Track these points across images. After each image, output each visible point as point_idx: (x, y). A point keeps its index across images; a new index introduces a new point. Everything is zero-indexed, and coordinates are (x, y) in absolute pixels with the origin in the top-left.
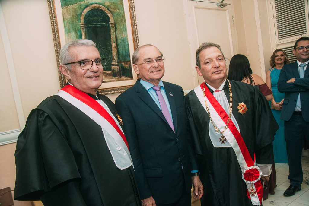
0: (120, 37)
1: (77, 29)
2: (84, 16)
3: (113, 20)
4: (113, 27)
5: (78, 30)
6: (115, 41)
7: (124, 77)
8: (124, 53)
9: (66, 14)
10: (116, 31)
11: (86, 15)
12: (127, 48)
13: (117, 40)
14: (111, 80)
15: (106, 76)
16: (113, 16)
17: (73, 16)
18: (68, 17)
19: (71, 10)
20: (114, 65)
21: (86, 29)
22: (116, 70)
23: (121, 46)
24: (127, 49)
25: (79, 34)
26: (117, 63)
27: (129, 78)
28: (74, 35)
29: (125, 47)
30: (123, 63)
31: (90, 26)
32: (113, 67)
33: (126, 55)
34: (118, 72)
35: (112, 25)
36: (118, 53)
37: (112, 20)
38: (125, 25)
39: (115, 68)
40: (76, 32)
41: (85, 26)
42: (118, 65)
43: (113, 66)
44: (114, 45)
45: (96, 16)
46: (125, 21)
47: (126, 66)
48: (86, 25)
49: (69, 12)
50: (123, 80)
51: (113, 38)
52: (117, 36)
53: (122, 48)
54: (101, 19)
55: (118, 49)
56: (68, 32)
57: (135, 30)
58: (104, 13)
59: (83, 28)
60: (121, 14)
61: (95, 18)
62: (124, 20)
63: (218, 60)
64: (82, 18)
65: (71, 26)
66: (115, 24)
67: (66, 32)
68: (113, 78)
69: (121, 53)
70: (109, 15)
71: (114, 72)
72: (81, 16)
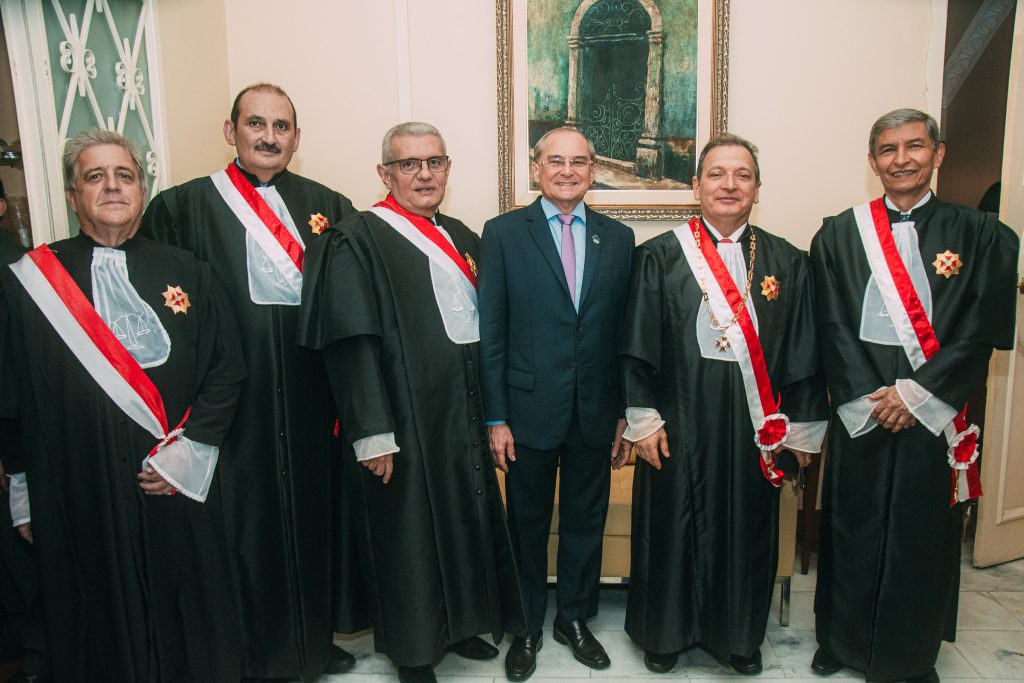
0: (674, 72)
1: (557, 52)
2: (581, 18)
3: (659, 23)
4: (657, 43)
5: (561, 54)
6: (657, 82)
7: (669, 182)
8: (680, 116)
9: (537, 15)
10: (663, 55)
11: (586, 14)
12: (691, 100)
13: (662, 80)
14: (630, 184)
15: (617, 174)
16: (661, 12)
17: (553, 19)
18: (541, 20)
19: (549, 6)
20: (644, 146)
21: (581, 50)
22: (650, 160)
23: (674, 95)
24: (690, 105)
25: (561, 62)
26: (653, 142)
27: (685, 185)
28: (549, 66)
29: (683, 99)
30: (671, 144)
31: (592, 41)
32: (641, 152)
33: (684, 121)
34: (653, 167)
35: (654, 38)
36: (662, 116)
37: (657, 24)
38: (695, 37)
39: (647, 154)
40: (555, 59)
41: (581, 42)
42: (655, 147)
43: (642, 149)
44: (652, 91)
45: (611, 15)
46: (696, 26)
47: (681, 151)
48: (583, 40)
49: (544, 10)
50: (665, 188)
51: (653, 74)
52: (666, 68)
53: (676, 101)
54: (627, 22)
55: (662, 103)
56: (535, 58)
57: (723, 51)
58: (636, 6)
59: (573, 49)
60: (686, 5)
61: (609, 21)
62: (692, 22)
63: (739, 175)
64: (574, 22)
65: (544, 43)
66: (664, 37)
67: (531, 60)
68: (637, 181)
69: (671, 115)
70: (650, 10)
71: (643, 164)
72: (572, 18)
